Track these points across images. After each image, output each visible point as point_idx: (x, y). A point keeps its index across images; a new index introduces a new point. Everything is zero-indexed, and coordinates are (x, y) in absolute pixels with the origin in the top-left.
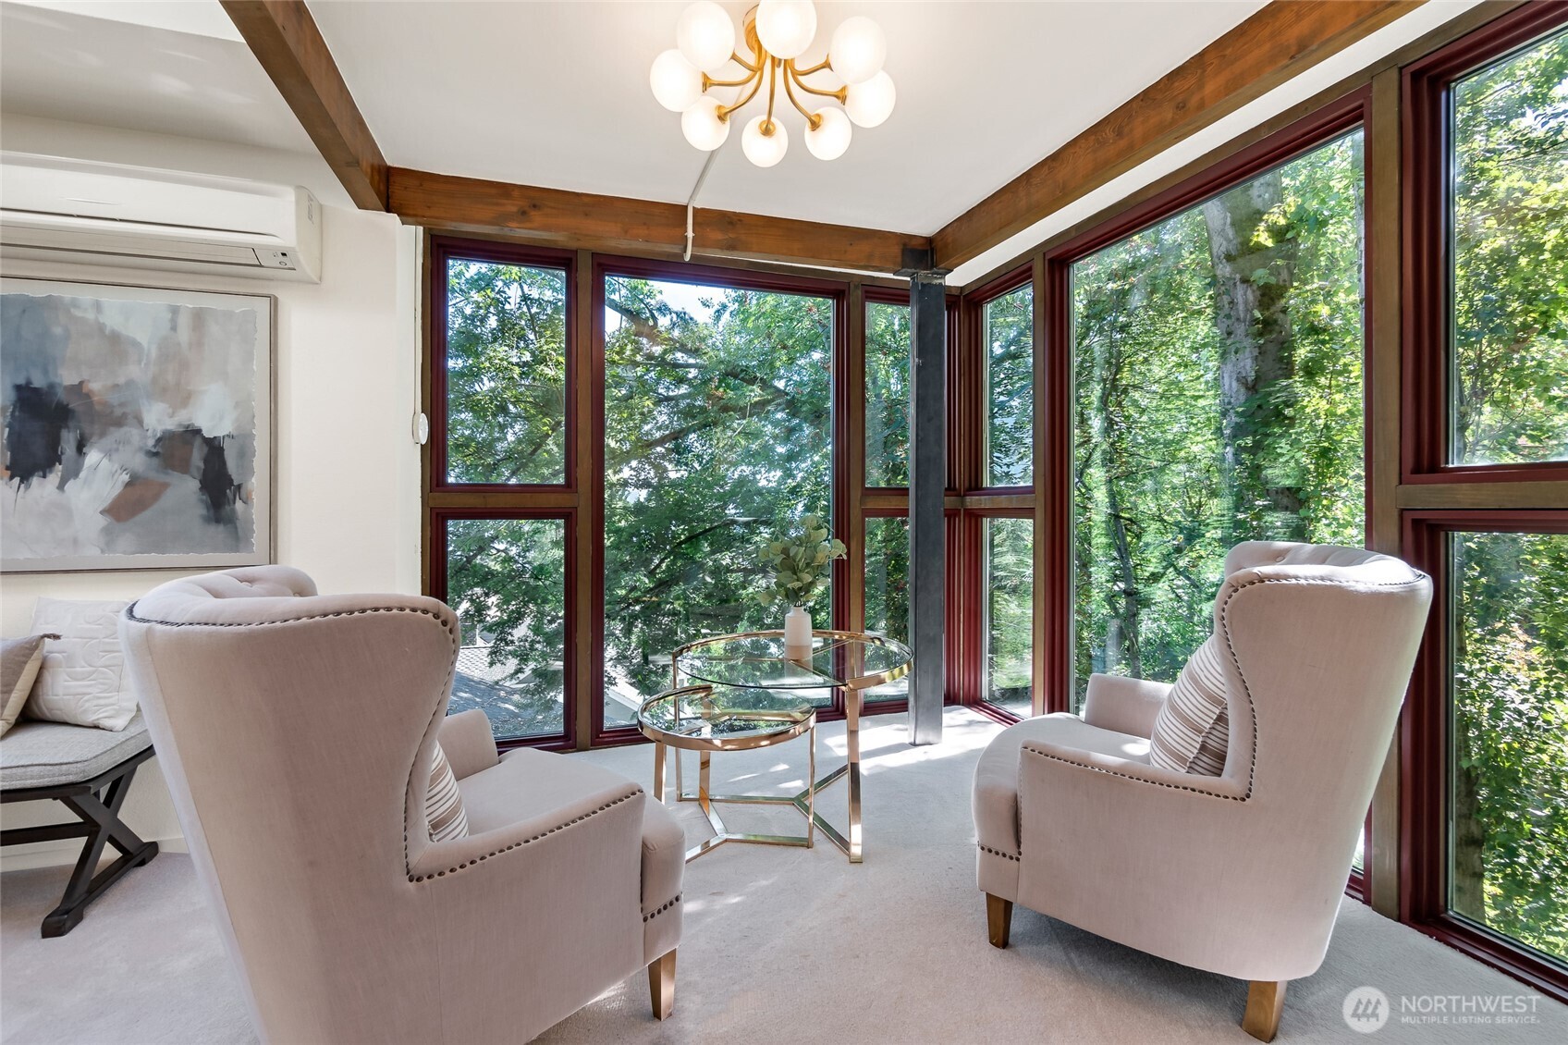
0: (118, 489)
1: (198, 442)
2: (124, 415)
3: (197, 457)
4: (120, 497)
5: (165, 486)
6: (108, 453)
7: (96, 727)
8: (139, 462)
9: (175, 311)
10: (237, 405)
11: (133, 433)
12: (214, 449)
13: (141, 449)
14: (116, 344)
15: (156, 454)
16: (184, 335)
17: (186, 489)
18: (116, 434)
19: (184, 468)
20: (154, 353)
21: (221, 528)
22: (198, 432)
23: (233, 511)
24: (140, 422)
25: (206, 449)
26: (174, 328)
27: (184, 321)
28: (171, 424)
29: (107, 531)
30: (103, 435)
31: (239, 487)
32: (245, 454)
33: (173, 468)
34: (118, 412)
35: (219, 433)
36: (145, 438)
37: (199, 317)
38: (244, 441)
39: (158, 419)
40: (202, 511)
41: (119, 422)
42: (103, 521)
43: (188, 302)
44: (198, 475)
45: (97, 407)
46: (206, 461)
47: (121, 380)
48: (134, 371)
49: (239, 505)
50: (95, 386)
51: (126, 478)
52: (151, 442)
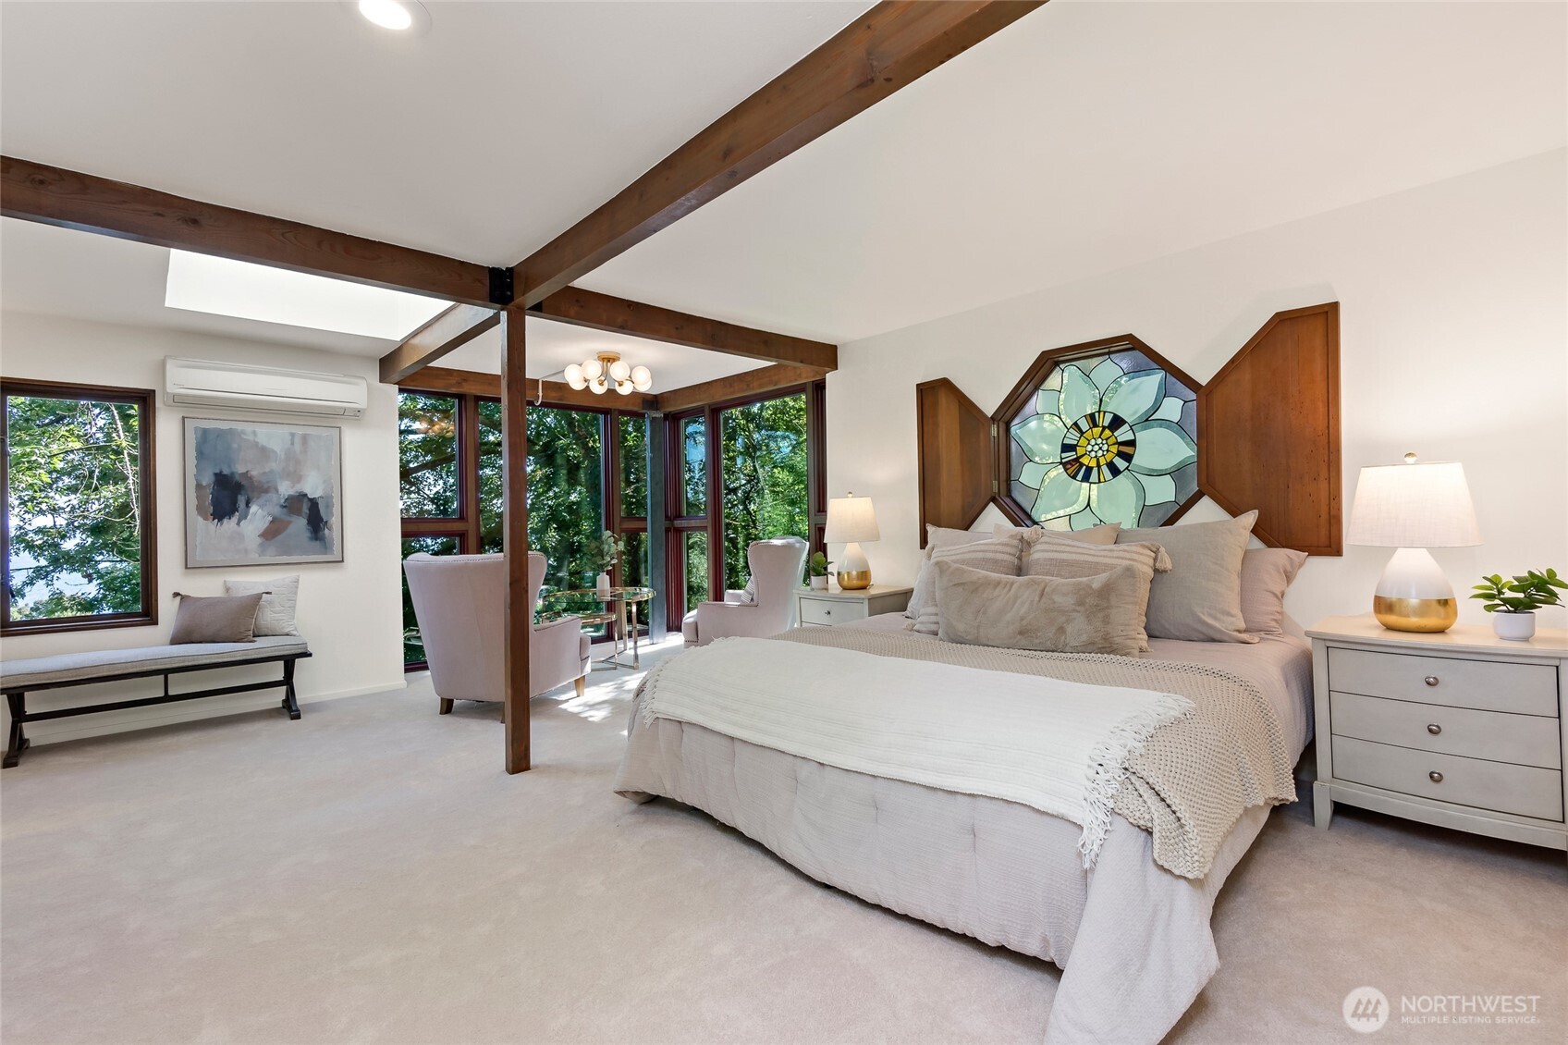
0: (267, 524)
1: (306, 500)
2: (269, 488)
3: (305, 509)
4: (267, 528)
5: (290, 522)
6: (261, 506)
7: (288, 635)
8: (277, 511)
9: (293, 435)
10: (324, 482)
11: (273, 496)
12: (314, 504)
13: (277, 504)
14: (264, 452)
15: (285, 507)
16: (298, 447)
17: (300, 524)
18: (265, 497)
19: (298, 512)
20: (283, 456)
21: (318, 542)
22: (306, 495)
23: (324, 534)
24: (277, 491)
25: (309, 504)
26: (292, 444)
27: (297, 440)
28: (292, 492)
29: (261, 545)
30: (258, 498)
31: (326, 522)
32: (329, 506)
33: (294, 513)
34: (266, 486)
35: (316, 496)
36: (280, 498)
37: (305, 438)
38: (328, 499)
39: (286, 489)
40: (308, 534)
41: (267, 491)
42: (259, 540)
43: (300, 431)
44: (306, 516)
45: (256, 484)
46: (310, 510)
47: (267, 470)
48: (273, 465)
49: (326, 531)
50: (254, 473)
51: (271, 519)
52: (283, 501)
